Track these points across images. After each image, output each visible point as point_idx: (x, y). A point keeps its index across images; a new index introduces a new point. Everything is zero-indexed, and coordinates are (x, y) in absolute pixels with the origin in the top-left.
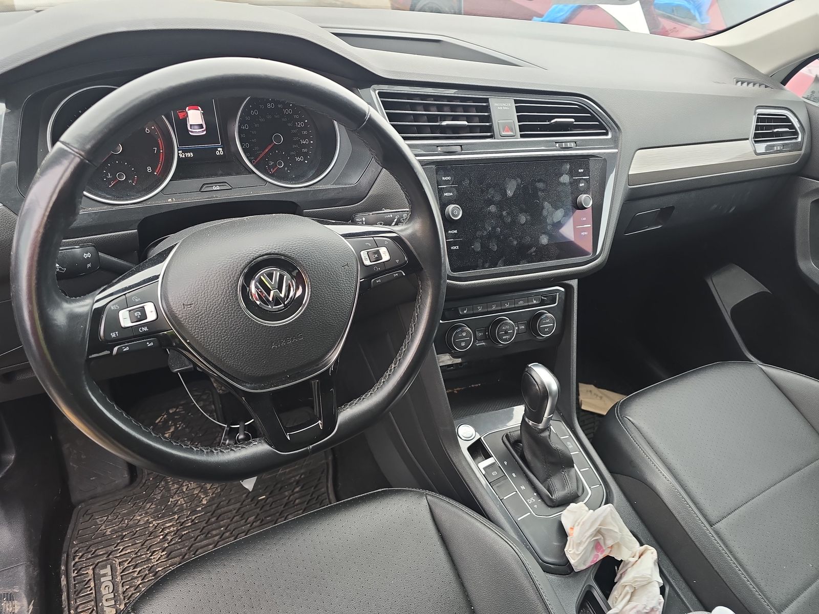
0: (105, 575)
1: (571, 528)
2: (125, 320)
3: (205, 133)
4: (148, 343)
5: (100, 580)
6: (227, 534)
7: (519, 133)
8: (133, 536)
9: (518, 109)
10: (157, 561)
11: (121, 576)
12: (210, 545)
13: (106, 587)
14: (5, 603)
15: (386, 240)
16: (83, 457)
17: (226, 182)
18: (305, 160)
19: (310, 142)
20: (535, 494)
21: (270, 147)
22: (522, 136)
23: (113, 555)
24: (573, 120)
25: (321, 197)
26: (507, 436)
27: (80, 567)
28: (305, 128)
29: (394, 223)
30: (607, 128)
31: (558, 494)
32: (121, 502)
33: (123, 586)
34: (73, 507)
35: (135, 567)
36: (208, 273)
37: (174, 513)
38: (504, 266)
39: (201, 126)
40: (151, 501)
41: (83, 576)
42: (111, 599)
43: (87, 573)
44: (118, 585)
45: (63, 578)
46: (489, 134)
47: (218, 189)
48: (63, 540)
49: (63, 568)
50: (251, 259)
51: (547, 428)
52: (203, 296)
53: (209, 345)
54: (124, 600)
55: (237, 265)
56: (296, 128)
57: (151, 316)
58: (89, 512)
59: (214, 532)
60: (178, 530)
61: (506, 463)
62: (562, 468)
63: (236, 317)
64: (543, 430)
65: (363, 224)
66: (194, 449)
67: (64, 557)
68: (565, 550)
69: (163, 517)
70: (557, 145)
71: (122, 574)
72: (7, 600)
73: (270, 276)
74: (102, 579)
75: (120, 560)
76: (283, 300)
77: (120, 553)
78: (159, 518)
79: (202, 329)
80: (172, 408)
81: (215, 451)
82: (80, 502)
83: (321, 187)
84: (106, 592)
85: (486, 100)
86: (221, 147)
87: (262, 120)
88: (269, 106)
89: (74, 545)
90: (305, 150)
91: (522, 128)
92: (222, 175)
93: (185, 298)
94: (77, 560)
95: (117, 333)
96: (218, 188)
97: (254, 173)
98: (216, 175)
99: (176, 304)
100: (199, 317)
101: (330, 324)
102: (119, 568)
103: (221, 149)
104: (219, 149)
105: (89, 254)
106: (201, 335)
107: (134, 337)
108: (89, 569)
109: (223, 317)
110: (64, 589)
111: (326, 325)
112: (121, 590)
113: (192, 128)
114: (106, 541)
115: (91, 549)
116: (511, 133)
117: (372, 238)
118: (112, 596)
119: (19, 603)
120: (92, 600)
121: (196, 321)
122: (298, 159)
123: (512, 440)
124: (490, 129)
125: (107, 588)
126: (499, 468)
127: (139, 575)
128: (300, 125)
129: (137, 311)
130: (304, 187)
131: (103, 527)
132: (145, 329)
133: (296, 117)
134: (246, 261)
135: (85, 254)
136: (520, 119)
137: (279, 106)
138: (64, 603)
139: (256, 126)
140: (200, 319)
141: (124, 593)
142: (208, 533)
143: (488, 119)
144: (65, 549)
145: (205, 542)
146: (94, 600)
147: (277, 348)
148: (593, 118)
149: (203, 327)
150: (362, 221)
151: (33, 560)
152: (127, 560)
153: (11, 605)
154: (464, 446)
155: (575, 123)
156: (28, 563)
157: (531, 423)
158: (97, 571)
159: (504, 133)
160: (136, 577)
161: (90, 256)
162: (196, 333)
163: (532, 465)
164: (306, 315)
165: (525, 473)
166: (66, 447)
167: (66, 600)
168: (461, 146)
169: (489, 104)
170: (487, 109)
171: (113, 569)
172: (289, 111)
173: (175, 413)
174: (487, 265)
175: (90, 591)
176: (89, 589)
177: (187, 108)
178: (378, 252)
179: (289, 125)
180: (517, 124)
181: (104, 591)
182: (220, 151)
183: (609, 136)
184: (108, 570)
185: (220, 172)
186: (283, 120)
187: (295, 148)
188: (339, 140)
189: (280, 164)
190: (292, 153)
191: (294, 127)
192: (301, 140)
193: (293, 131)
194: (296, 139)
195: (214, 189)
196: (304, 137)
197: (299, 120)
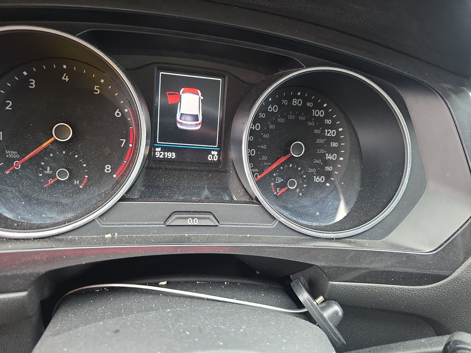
3: (199, 127)
17: (210, 214)
18: (326, 182)
19: (338, 158)
21: (283, 159)
28: (336, 139)
39: (196, 117)
47: (196, 224)
56: (325, 137)
86: (216, 151)
87: (281, 120)
88: (295, 102)
90: (329, 169)
92: (206, 199)
96: (196, 222)
97: (258, 202)
103: (215, 153)
104: (213, 153)
113: (183, 119)
122: (317, 179)
128: (331, 133)
130: (338, 239)
133: (328, 122)
137: (309, 104)
139: (271, 127)
172: (319, 113)
177: (182, 89)
179: (317, 131)
182: (213, 157)
185: (206, 193)
186: (310, 124)
187: (316, 163)
188: (409, 169)
189: (292, 184)
190: (311, 170)
191: (322, 136)
192: (327, 154)
193: (320, 141)
194: (322, 151)
195: (190, 224)
196: (332, 151)
197: (331, 127)
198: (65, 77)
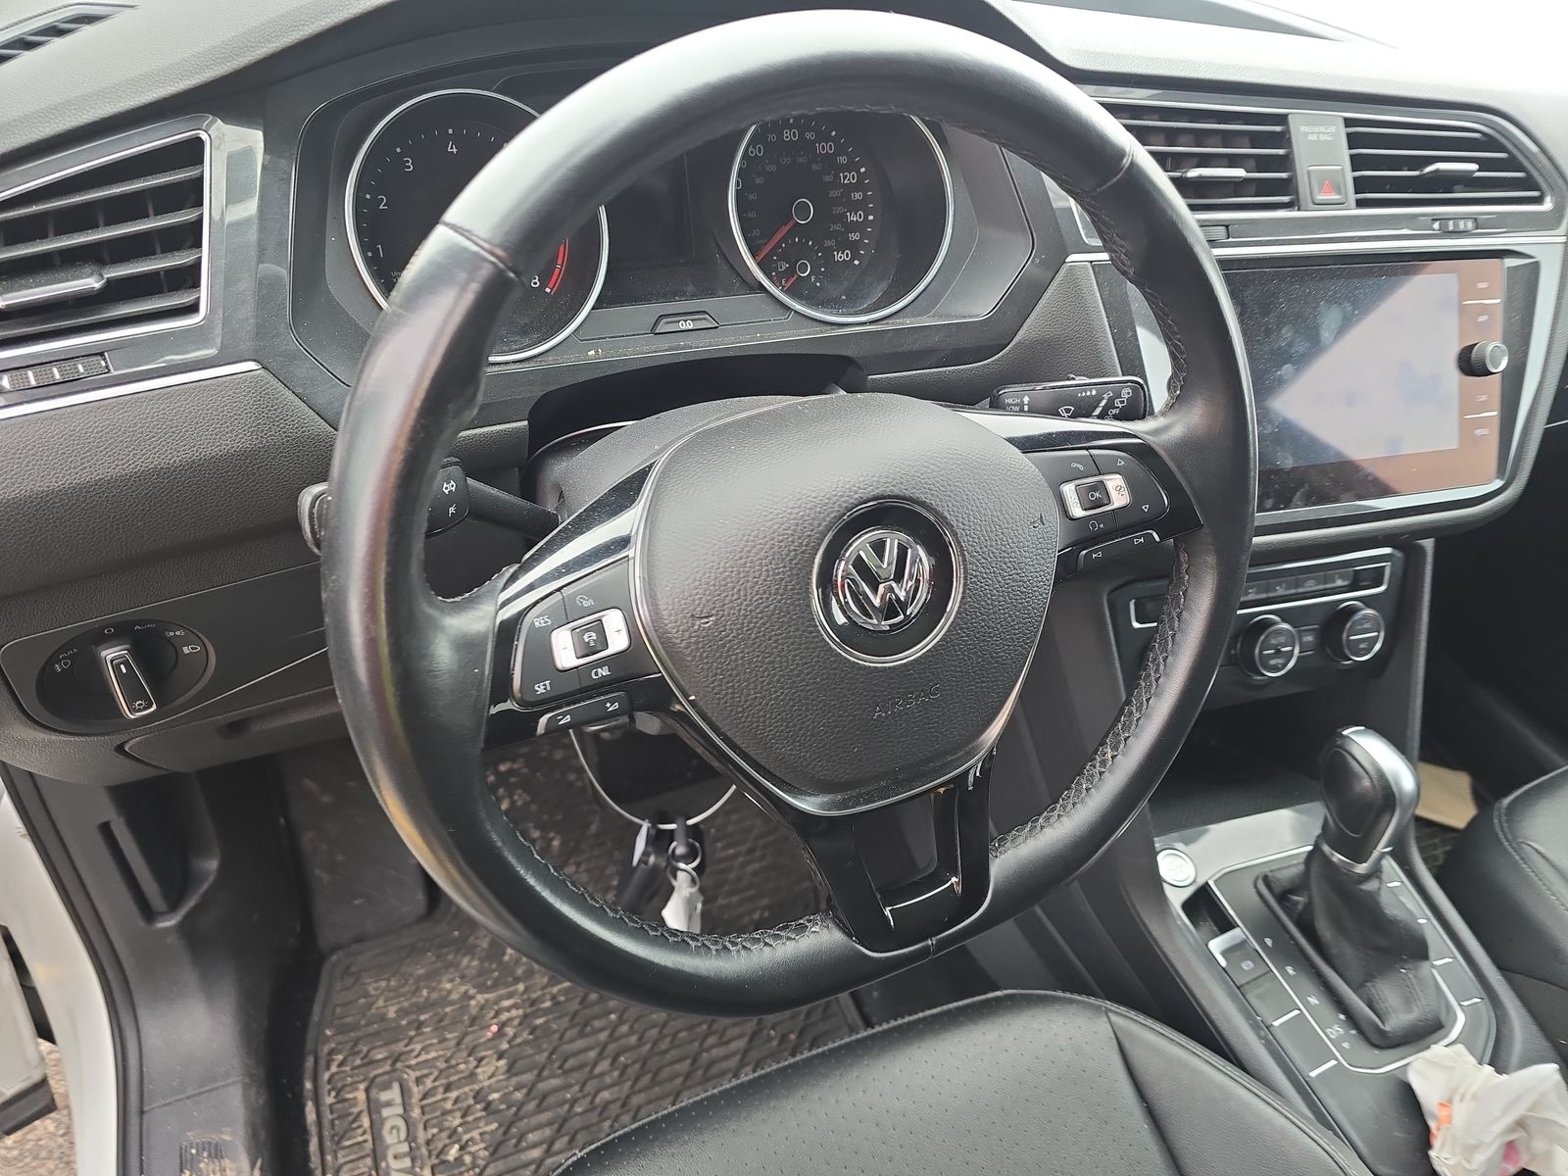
0: (389, 1104)
1: (1441, 1104)
2: (565, 652)
4: (608, 705)
5: (380, 1113)
6: (624, 1028)
7: (1352, 197)
8: (439, 1025)
9: (1353, 141)
10: (490, 1078)
11: (422, 1108)
12: (591, 1048)
13: (392, 1128)
14: (207, 1164)
15: (1119, 457)
16: (340, 858)
17: (705, 313)
18: (853, 258)
19: (866, 217)
20: (1342, 1017)
21: (785, 229)
22: (1360, 204)
23: (403, 1062)
24: (1474, 167)
25: (909, 345)
26: (1266, 880)
27: (340, 1085)
28: (859, 186)
29: (1097, 412)
30: (1544, 186)
31: (1398, 1020)
32: (414, 951)
33: (425, 1129)
34: (322, 959)
35: (448, 1088)
36: (747, 541)
37: (517, 980)
38: (1306, 505)
40: (471, 951)
41: (346, 1104)
42: (405, 1155)
43: (355, 1098)
44: (415, 1125)
45: (310, 1107)
46: (1286, 199)
47: (691, 327)
48: (305, 1027)
49: (308, 1085)
50: (842, 510)
51: (1376, 872)
52: (735, 597)
53: (743, 712)
54: (430, 1157)
55: (811, 524)
56: (841, 185)
57: (618, 641)
58: (353, 969)
59: (597, 1024)
60: (526, 1016)
61: (1269, 942)
62: (1402, 960)
63: (803, 646)
64: (1366, 878)
65: (1022, 410)
66: (691, 942)
67: (309, 1062)
68: (1432, 1153)
69: (495, 986)
70: (1436, 225)
71: (425, 1102)
72: (210, 1156)
73: (879, 547)
74: (386, 1112)
75: (418, 1074)
76: (904, 606)
77: (416, 1057)
78: (488, 990)
79: (730, 675)
80: (504, 760)
81: (732, 949)
82: (334, 949)
83: (908, 322)
84: (394, 1138)
85: (1282, 119)
87: (771, 168)
88: (787, 135)
89: (327, 1038)
90: (854, 236)
91: (1360, 185)
92: (694, 296)
93: (697, 602)
94: (334, 1069)
95: (547, 682)
96: (690, 325)
97: (762, 288)
98: (682, 295)
99: (677, 615)
100: (724, 646)
101: (997, 662)
102: (415, 1089)
105: (452, 483)
106: (728, 688)
107: (581, 691)
108: (357, 1089)
109: (776, 647)
110: (313, 1130)
111: (989, 663)
112: (422, 1136)
114: (390, 1033)
115: (360, 1047)
116: (1335, 197)
117: (1085, 452)
118: (405, 1148)
119: (233, 1166)
120: (368, 1155)
121: (718, 654)
122: (839, 257)
123: (1278, 889)
124: (1287, 187)
125: (394, 1131)
126: (1255, 954)
127: (456, 1107)
128: (849, 178)
129: (587, 630)
130: (872, 322)
131: (381, 1003)
132: (604, 672)
133: (843, 160)
134: (832, 515)
135: (445, 485)
136: (1357, 163)
137: (808, 135)
138: (313, 1159)
139: (758, 180)
140: (728, 651)
141: (428, 1143)
142: (586, 1024)
143: (1285, 162)
144: (309, 1045)
145: (580, 1044)
146: (372, 1155)
147: (886, 718)
148: (1512, 164)
149: (732, 669)
150: (1022, 405)
151: (254, 1071)
152: (431, 1074)
153: (218, 1168)
154: (1176, 898)
155: (1477, 174)
156: (247, 1081)
157: (1337, 857)
158: (374, 1092)
159: (1320, 197)
160: (450, 1112)
161: (453, 489)
162: (716, 683)
163: (1334, 951)
164: (952, 640)
165: (1313, 966)
166: (307, 839)
167: (318, 1153)
168: (1227, 226)
169: (1288, 127)
170: (1283, 139)
171: (404, 1092)
172: (827, 148)
173: (510, 772)
174: (1269, 503)
175: (362, 1136)
176: (360, 1131)
178: (1101, 486)
179: (827, 178)
180: (1350, 175)
181: (390, 1138)
183: (1548, 205)
184: (394, 1094)
185: (690, 288)
186: (815, 167)
187: (834, 231)
188: (951, 213)
189: (803, 268)
190: (828, 243)
191: (836, 184)
192: (848, 214)
193: (835, 193)
194: (839, 210)
195: (683, 328)
196: (855, 207)
197: (848, 168)
198: (452, 148)
